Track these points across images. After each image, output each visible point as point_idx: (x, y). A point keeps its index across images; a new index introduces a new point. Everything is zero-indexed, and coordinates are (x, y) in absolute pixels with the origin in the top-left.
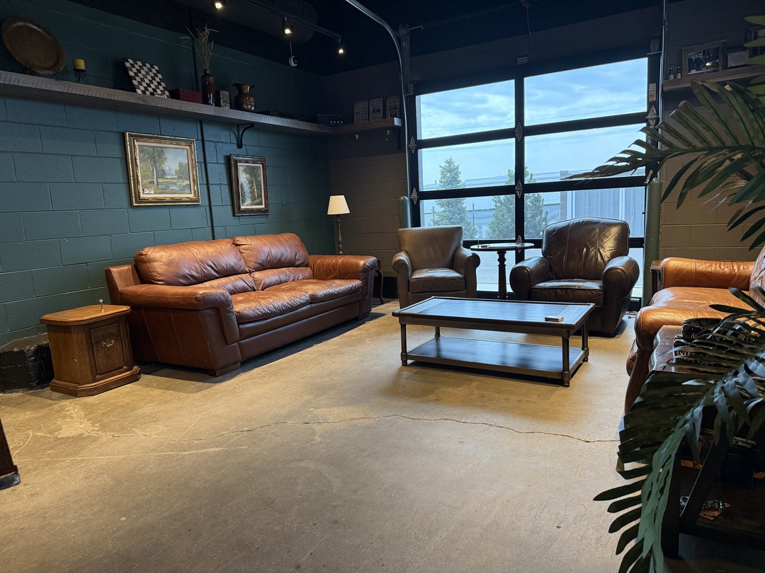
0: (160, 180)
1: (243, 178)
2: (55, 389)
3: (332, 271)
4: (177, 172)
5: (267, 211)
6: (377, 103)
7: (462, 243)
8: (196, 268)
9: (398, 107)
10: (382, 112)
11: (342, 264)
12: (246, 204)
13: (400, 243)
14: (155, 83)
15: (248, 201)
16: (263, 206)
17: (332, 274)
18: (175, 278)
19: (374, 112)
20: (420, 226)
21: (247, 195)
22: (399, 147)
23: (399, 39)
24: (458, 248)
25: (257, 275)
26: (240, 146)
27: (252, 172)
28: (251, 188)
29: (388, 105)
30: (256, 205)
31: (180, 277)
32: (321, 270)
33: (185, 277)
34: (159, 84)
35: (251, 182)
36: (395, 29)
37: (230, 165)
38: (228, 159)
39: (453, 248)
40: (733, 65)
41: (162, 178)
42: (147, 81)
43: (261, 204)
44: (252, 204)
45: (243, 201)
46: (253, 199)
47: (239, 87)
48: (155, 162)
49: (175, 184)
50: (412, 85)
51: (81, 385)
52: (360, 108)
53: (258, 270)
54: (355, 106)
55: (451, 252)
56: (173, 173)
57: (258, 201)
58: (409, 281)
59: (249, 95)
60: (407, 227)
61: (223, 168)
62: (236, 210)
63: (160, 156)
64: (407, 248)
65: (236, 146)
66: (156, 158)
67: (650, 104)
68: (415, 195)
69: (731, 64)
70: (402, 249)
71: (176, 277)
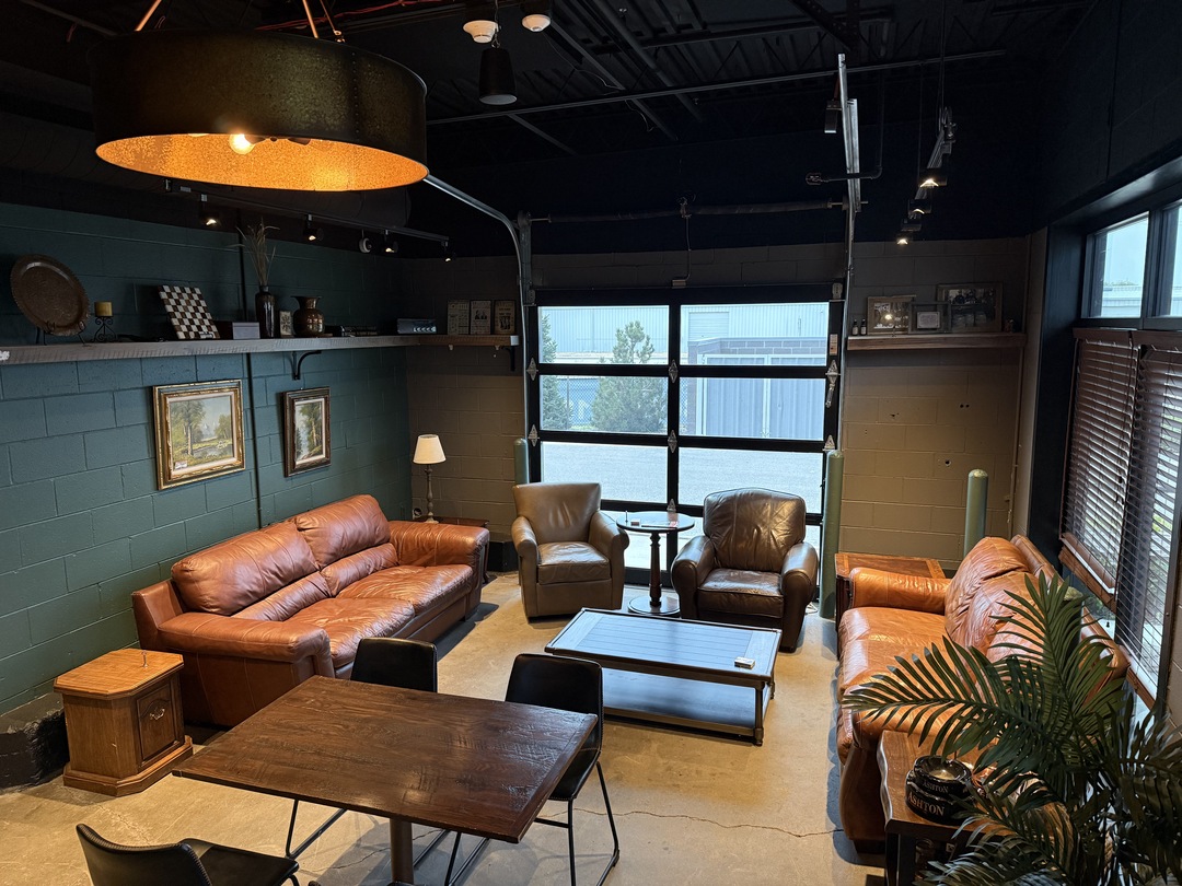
0: (196, 447)
1: (301, 420)
2: (71, 783)
3: (427, 550)
4: (216, 430)
5: (328, 462)
6: (483, 307)
7: (599, 505)
8: (258, 580)
9: (513, 315)
10: (489, 319)
11: (443, 541)
12: (302, 456)
13: (517, 507)
14: (199, 316)
15: (305, 452)
16: (323, 456)
17: (426, 554)
18: (234, 601)
19: (477, 317)
20: (539, 481)
21: (303, 443)
22: (513, 368)
23: (517, 232)
24: (594, 513)
25: (329, 571)
26: (296, 376)
27: (311, 411)
28: (309, 433)
29: (498, 311)
30: (314, 455)
31: (240, 598)
32: (410, 548)
33: (244, 596)
34: (204, 316)
35: (309, 426)
36: (512, 218)
37: (284, 406)
38: (281, 398)
39: (587, 512)
40: (923, 326)
41: (199, 442)
42: (189, 316)
43: (320, 453)
44: (309, 456)
45: (299, 454)
46: (311, 448)
47: (303, 301)
48: (190, 422)
49: (214, 447)
50: (533, 292)
51: (120, 778)
52: (457, 310)
53: (329, 563)
54: (450, 307)
55: (585, 518)
56: (213, 433)
57: (317, 449)
58: (537, 568)
59: (316, 312)
60: (524, 482)
61: (273, 412)
62: (288, 466)
63: (196, 413)
64: (527, 512)
65: (291, 377)
66: (192, 414)
67: (830, 358)
68: (534, 435)
69: (921, 325)
70: (521, 513)
71: (235, 598)
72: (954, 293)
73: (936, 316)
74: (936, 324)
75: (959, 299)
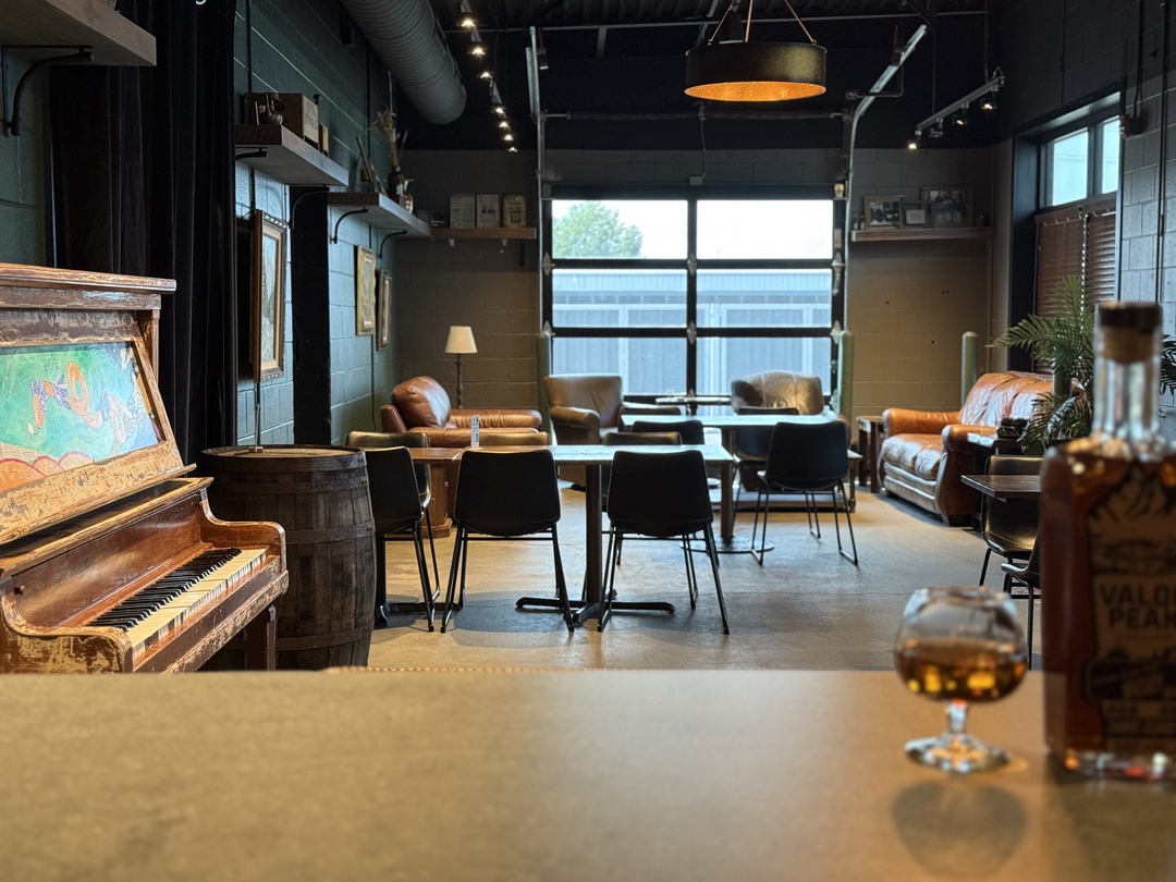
6: (489, 200)
7: (622, 396)
9: (523, 209)
10: (497, 213)
13: (548, 396)
22: (522, 264)
29: (507, 205)
40: (911, 222)
50: (549, 186)
52: (460, 204)
54: (453, 200)
64: (559, 401)
67: (835, 251)
68: (548, 332)
70: (555, 403)
72: (934, 194)
73: (922, 213)
74: (922, 220)
75: (939, 199)
